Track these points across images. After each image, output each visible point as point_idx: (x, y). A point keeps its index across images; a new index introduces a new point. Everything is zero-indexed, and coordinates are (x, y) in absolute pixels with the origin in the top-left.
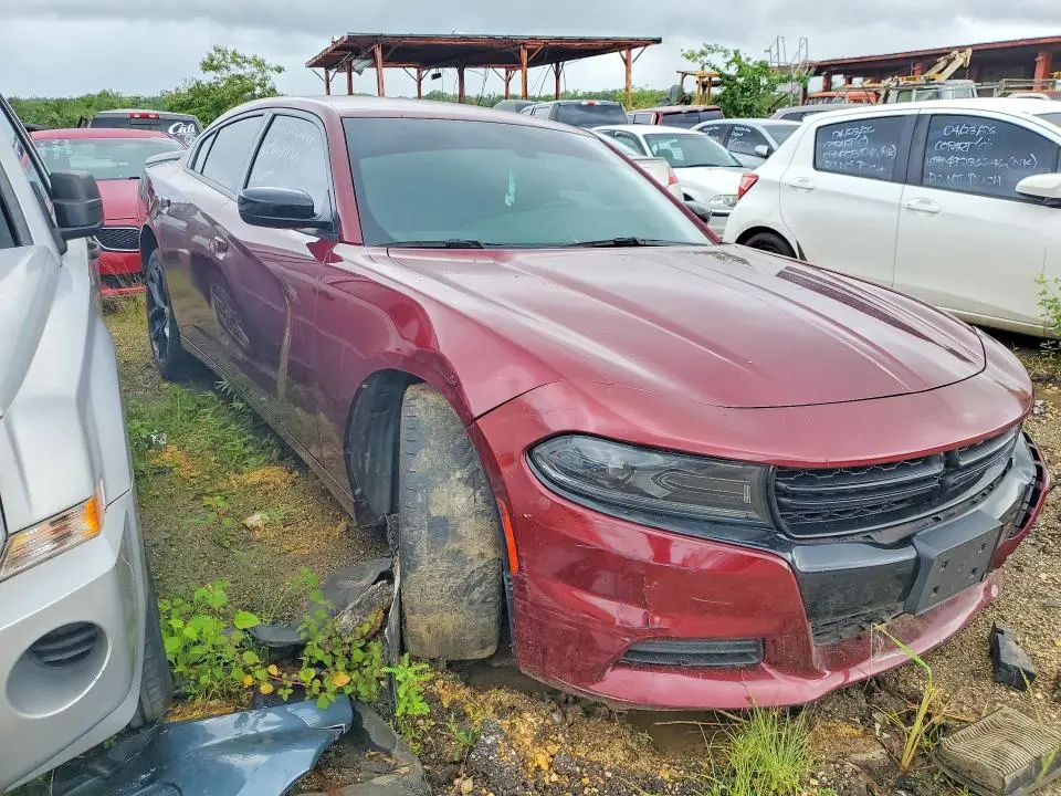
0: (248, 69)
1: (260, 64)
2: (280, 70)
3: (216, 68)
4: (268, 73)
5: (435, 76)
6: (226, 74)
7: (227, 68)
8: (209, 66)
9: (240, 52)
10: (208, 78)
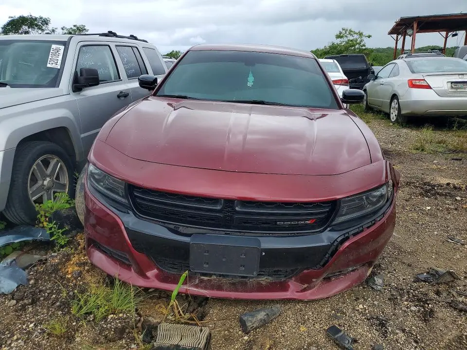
0: (356, 36)
1: (361, 34)
2: (369, 37)
3: (341, 37)
4: (364, 38)
5: (454, 35)
6: (345, 39)
7: (346, 36)
8: (339, 36)
9: (353, 30)
10: (338, 41)
